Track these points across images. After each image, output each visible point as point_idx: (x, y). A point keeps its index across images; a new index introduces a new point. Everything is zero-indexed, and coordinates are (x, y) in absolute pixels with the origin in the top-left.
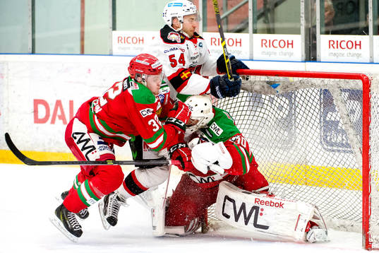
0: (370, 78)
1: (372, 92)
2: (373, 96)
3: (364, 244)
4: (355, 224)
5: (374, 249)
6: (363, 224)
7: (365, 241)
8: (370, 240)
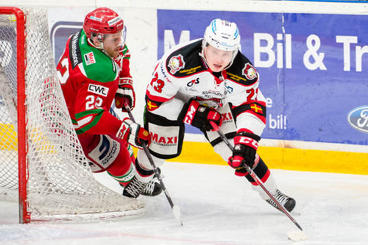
0: (25, 13)
1: (27, 29)
2: (29, 34)
3: (22, 215)
4: (9, 192)
5: (33, 221)
6: (19, 190)
7: (22, 211)
8: (29, 210)
